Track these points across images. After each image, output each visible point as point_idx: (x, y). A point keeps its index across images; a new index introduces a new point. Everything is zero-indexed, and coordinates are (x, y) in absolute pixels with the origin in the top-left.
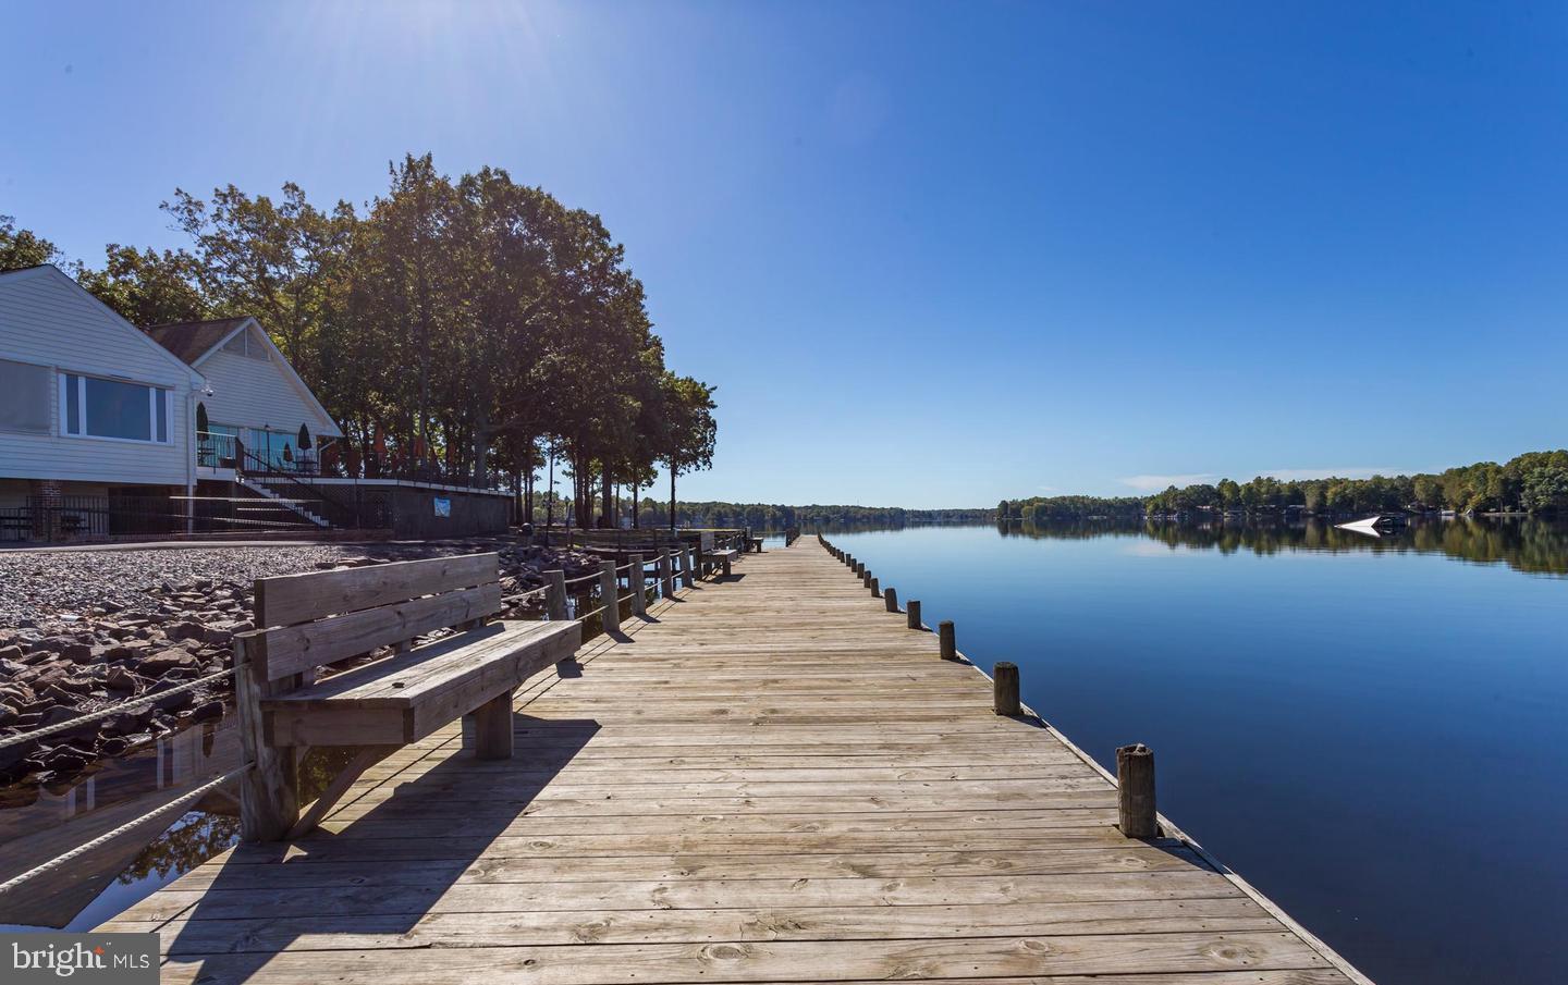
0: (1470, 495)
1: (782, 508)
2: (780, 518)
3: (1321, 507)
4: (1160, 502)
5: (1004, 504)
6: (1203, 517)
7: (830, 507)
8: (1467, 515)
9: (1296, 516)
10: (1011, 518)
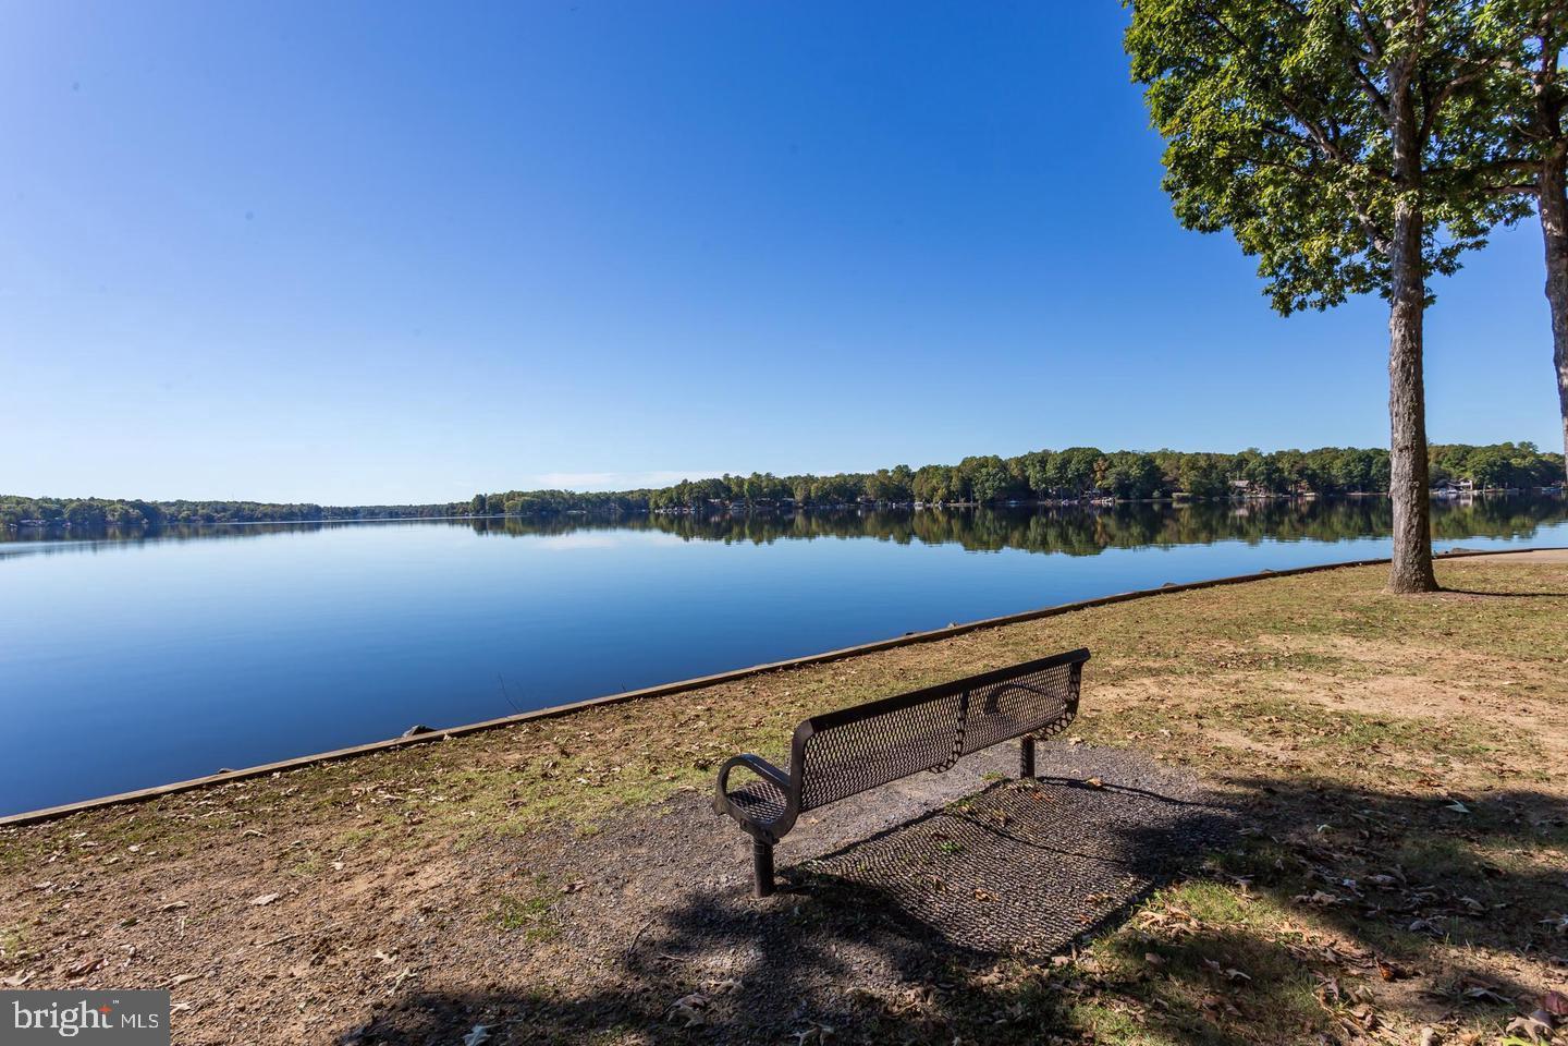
0: (935, 490)
1: (138, 505)
2: (138, 519)
3: (807, 500)
4: (675, 495)
5: (481, 500)
6: (713, 510)
7: (210, 503)
8: (937, 505)
9: (790, 508)
10: (488, 514)
